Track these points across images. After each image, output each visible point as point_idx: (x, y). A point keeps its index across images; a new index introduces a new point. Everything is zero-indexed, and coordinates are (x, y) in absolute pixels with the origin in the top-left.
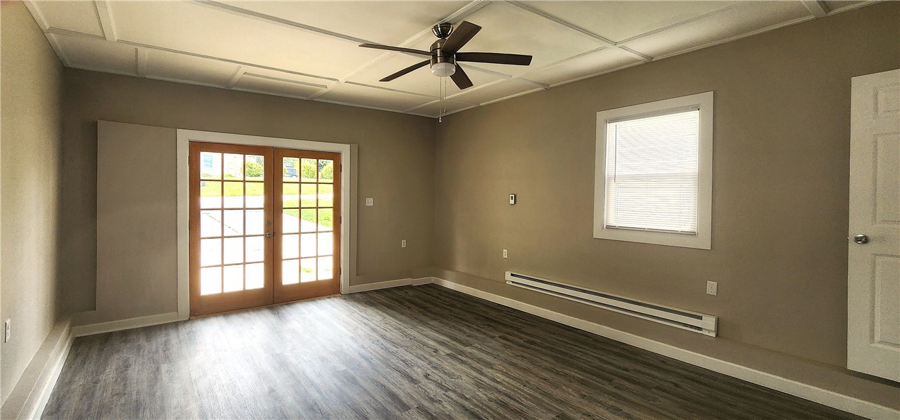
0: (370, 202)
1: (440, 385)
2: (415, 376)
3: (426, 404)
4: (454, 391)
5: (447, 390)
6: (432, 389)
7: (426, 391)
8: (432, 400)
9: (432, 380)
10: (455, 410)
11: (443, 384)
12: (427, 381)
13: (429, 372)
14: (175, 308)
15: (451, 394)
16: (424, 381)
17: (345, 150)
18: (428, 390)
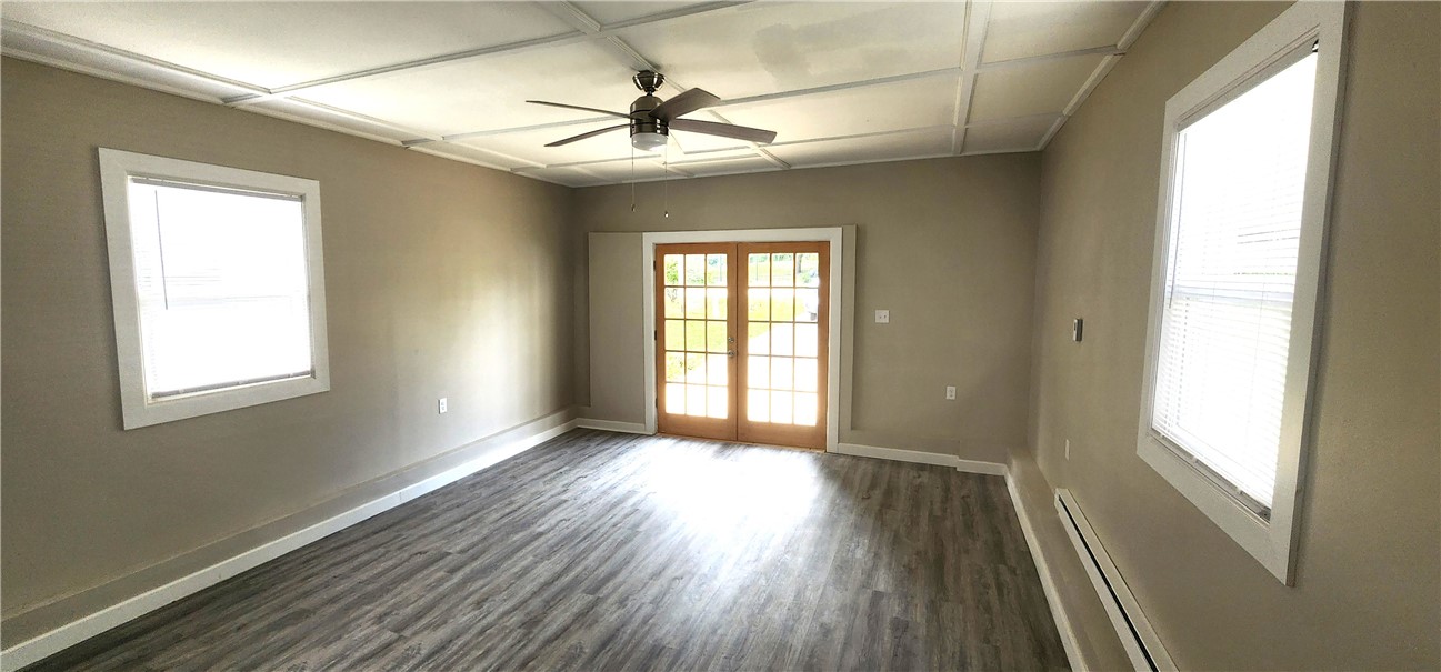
0: (882, 316)
14: (642, 419)
17: (834, 235)
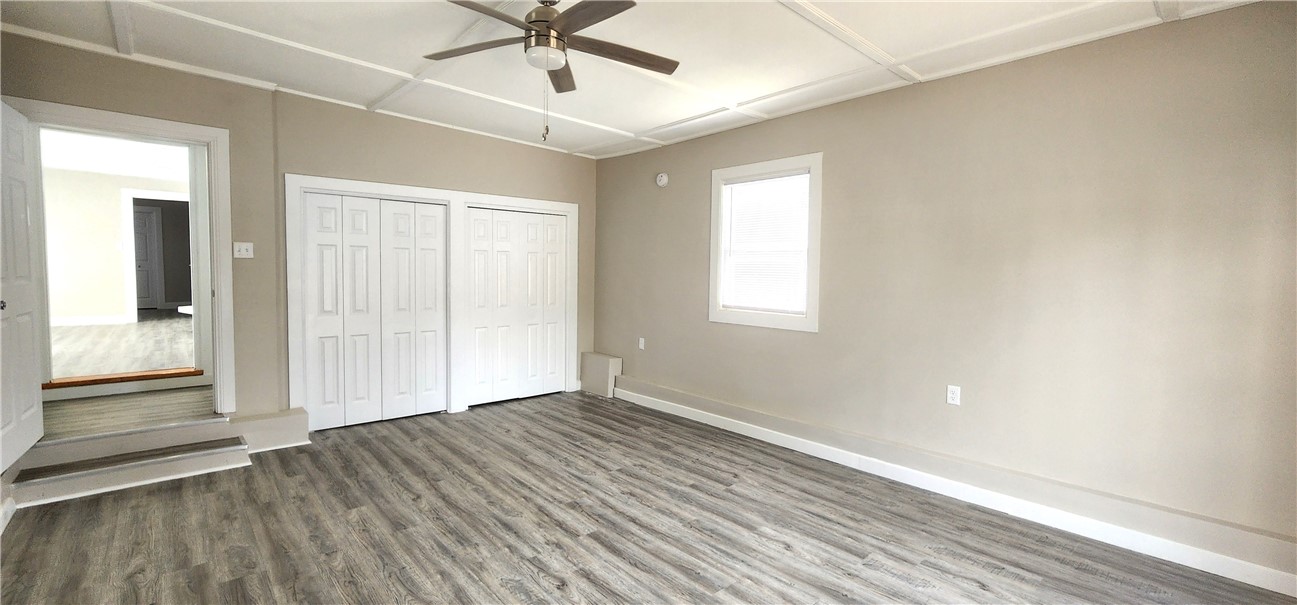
1: (543, 568)
2: (584, 584)
3: (567, 541)
4: (522, 557)
5: (534, 561)
6: (556, 563)
7: (566, 558)
8: (558, 545)
9: (555, 577)
10: (530, 533)
11: (536, 570)
12: (563, 575)
13: (557, 593)
15: (529, 553)
16: (568, 574)
18: (562, 559)
